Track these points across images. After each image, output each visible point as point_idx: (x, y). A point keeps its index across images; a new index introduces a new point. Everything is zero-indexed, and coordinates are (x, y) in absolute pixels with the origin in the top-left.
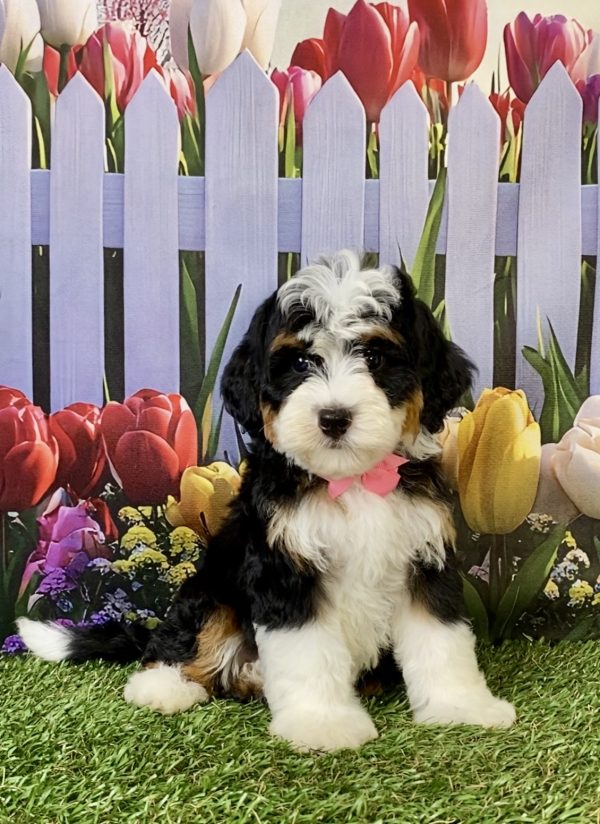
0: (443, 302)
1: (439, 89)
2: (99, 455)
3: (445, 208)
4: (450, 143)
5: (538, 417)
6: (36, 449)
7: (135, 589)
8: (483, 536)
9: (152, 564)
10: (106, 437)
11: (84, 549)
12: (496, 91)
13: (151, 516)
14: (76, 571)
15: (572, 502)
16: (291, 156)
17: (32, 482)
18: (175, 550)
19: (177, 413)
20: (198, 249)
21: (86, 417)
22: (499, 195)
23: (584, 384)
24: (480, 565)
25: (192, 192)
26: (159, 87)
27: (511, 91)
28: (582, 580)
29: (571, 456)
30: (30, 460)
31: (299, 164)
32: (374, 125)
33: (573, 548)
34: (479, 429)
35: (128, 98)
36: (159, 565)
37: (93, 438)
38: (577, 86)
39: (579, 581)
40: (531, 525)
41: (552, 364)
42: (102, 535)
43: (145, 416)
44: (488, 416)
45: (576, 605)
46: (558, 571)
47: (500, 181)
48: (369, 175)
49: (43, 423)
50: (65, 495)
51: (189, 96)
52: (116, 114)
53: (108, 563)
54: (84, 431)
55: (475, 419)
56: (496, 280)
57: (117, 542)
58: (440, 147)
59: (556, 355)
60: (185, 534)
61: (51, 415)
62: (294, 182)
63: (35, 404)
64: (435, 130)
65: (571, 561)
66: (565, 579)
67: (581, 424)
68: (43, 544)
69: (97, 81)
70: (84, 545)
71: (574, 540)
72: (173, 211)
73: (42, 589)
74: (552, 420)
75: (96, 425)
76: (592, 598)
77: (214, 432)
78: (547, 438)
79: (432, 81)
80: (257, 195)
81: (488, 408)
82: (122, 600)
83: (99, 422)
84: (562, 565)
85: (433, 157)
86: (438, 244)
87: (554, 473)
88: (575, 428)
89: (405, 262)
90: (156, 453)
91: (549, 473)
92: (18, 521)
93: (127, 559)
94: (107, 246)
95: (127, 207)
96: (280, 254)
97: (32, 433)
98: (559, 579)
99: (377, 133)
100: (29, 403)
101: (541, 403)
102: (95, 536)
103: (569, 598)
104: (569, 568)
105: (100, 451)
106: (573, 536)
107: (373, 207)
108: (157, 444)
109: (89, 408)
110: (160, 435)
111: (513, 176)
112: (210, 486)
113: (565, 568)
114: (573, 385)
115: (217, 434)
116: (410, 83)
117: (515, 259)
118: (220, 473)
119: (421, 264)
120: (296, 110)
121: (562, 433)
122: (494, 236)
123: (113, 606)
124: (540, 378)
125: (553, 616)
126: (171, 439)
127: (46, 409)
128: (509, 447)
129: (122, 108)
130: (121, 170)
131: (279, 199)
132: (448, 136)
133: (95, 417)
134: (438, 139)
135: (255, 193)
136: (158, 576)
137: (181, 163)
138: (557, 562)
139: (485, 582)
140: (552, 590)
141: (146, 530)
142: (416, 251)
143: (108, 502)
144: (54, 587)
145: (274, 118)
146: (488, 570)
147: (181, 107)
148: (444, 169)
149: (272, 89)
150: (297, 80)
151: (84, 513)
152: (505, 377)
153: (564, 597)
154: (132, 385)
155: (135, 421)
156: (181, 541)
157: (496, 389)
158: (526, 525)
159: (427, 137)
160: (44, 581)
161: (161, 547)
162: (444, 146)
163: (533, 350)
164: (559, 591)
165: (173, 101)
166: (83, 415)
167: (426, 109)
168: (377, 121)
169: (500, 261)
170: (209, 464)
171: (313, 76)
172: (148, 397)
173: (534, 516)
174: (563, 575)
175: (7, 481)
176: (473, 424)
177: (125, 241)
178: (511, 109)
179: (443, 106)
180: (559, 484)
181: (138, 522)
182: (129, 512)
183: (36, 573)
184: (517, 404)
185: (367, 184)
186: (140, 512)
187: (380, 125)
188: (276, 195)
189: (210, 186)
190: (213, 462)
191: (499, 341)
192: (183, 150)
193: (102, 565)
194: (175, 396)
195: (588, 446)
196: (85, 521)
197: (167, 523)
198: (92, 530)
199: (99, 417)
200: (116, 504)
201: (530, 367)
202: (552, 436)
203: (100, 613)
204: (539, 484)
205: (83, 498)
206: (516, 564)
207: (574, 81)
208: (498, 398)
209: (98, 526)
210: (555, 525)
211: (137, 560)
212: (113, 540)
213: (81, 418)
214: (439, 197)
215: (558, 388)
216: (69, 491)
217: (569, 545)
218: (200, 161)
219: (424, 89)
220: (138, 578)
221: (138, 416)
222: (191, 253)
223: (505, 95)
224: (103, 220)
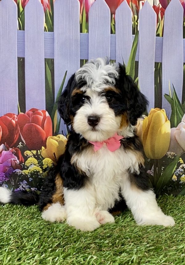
0: (137, 78)
1: (136, 3)
2: (17, 132)
3: (138, 45)
4: (140, 22)
5: (170, 119)
7: (30, 181)
8: (151, 160)
9: (36, 172)
10: (19, 125)
12: (155, 5)
13: (36, 154)
14: (9, 174)
15: (181, 148)
16: (84, 25)
18: (45, 167)
19: (45, 117)
20: (52, 58)
22: (156, 41)
24: (150, 170)
25: (49, 37)
27: (160, 5)
29: (181, 132)
31: (87, 28)
32: (113, 15)
33: (182, 164)
34: (150, 123)
35: (26, 3)
36: (39, 172)
37: (15, 126)
38: (182, 4)
39: (184, 175)
40: (168, 156)
41: (174, 100)
42: (18, 161)
43: (33, 118)
44: (152, 118)
45: (182, 183)
46: (177, 172)
47: (157, 36)
48: (112, 33)
50: (4, 146)
51: (48, 3)
52: (21, 9)
53: (21, 171)
54: (11, 123)
55: (148, 119)
56: (155, 71)
57: (24, 164)
58: (136, 23)
59: (175, 97)
60: (48, 161)
62: (85, 35)
64: (134, 17)
65: (181, 168)
66: (179, 174)
67: (184, 121)
70: (11, 165)
71: (182, 161)
72: (42, 44)
74: (174, 119)
75: (16, 121)
77: (58, 124)
78: (172, 126)
80: (73, 39)
81: (153, 115)
82: (25, 185)
83: (17, 120)
84: (178, 170)
85: (134, 27)
86: (136, 57)
87: (175, 138)
88: (182, 122)
89: (125, 63)
90: (37, 131)
91: (173, 137)
93: (27, 170)
94: (19, 57)
95: (26, 43)
96: (81, 60)
98: (177, 174)
99: (114, 18)
101: (170, 114)
102: (16, 161)
103: (180, 181)
104: (181, 170)
105: (17, 130)
106: (182, 159)
107: (113, 44)
108: (38, 128)
109: (13, 115)
110: (39, 125)
111: (161, 35)
112: (57, 143)
113: (179, 171)
114: (181, 107)
115: (59, 125)
117: (161, 64)
118: (60, 138)
119: (130, 64)
120: (86, 9)
121: (178, 124)
122: (154, 55)
123: (22, 186)
124: (170, 105)
125: (175, 187)
126: (43, 126)
128: (160, 129)
129: (23, 7)
130: (24, 29)
131: (80, 41)
132: (139, 19)
133: (15, 118)
134: (135, 21)
135: (72, 38)
136: (39, 176)
137: (45, 27)
138: (177, 169)
139: (152, 176)
140: (175, 178)
141: (34, 159)
142: (128, 59)
143: (20, 149)
145: (78, 12)
146: (153, 172)
147: (45, 7)
148: (138, 31)
149: (77, 1)
151: (11, 153)
152: (158, 105)
154: (29, 106)
155: (30, 120)
156: (47, 163)
157: (155, 109)
158: (166, 156)
159: (131, 20)
161: (40, 165)
162: (138, 23)
163: (168, 95)
164: (177, 178)
165: (42, 5)
166: (11, 118)
167: (131, 10)
168: (114, 14)
169: (156, 64)
170: (57, 135)
172: (34, 111)
173: (169, 153)
174: (179, 173)
176: (148, 121)
177: (25, 55)
178: (160, 11)
179: (137, 9)
180: (177, 141)
181: (31, 156)
182: (28, 153)
184: (162, 114)
185: (111, 35)
186: (32, 152)
187: (115, 15)
188: (79, 39)
189: (56, 36)
190: (58, 134)
191: (156, 92)
192: (46, 22)
193: (18, 171)
194: (44, 111)
196: (12, 156)
197: (42, 157)
198: (14, 159)
199: (16, 118)
200: (23, 150)
201: (167, 101)
202: (174, 125)
203: (18, 189)
204: (170, 142)
205: (11, 148)
206: (162, 169)
207: (181, 2)
208: (156, 111)
209: (16, 158)
210: (176, 156)
211: (31, 170)
212: (23, 163)
213: (10, 119)
214: (136, 40)
215: (176, 108)
216: (6, 145)
217: (181, 163)
218: (52, 26)
219: (130, 3)
220: (31, 176)
221: (31, 118)
222: (49, 59)
223: (158, 6)
224: (17, 47)
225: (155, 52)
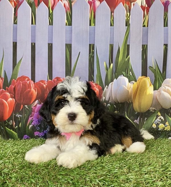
0: (129, 56)
1: (129, 4)
2: (46, 92)
4: (131, 18)
5: (153, 84)
6: (32, 91)
8: (138, 113)
10: (48, 88)
12: (142, 5)
14: (41, 120)
15: (161, 105)
16: (93, 21)
17: (30, 99)
20: (70, 43)
22: (143, 30)
23: (164, 76)
24: (137, 120)
25: (69, 30)
26: (61, 5)
27: (146, 5)
28: (162, 123)
29: (161, 94)
30: (30, 93)
31: (94, 23)
32: (112, 13)
33: (160, 116)
34: (138, 87)
35: (54, 7)
37: (45, 88)
38: (162, 3)
40: (150, 110)
41: (157, 71)
44: (140, 83)
45: (161, 130)
46: (156, 121)
47: (143, 27)
48: (111, 25)
49: (33, 85)
50: (38, 102)
51: (68, 7)
52: (51, 11)
54: (43, 86)
56: (142, 50)
58: (128, 19)
59: (157, 68)
61: (35, 83)
62: (93, 27)
63: (32, 80)
64: (127, 14)
65: (159, 119)
66: (158, 123)
67: (164, 86)
68: (33, 113)
69: (47, 4)
71: (160, 114)
72: (64, 34)
73: (32, 124)
74: (156, 85)
75: (46, 85)
76: (165, 128)
78: (155, 89)
79: (127, 2)
81: (140, 81)
83: (47, 85)
85: (127, 21)
86: (128, 42)
87: (156, 98)
88: (162, 87)
89: (120, 46)
92: (27, 107)
94: (49, 43)
95: (53, 34)
96: (89, 44)
97: (31, 87)
98: (156, 123)
99: (113, 15)
100: (30, 80)
101: (154, 81)
103: (159, 128)
104: (159, 121)
106: (160, 113)
107: (112, 33)
109: (44, 81)
114: (162, 76)
116: (121, 3)
117: (147, 45)
119: (124, 47)
120: (94, 10)
121: (159, 88)
122: (142, 40)
124: (153, 74)
125: (155, 133)
127: (34, 81)
128: (145, 91)
129: (52, 10)
130: (52, 25)
131: (89, 31)
132: (130, 16)
134: (128, 17)
135: (84, 30)
137: (66, 23)
138: (156, 119)
139: (138, 124)
140: (154, 126)
142: (122, 43)
144: (35, 123)
145: (88, 12)
146: (139, 121)
147: (66, 10)
148: (129, 24)
149: (88, 5)
150: (94, 3)
152: (144, 74)
154: (54, 76)
155: (55, 85)
158: (149, 110)
159: (125, 16)
160: (33, 122)
162: (129, 18)
163: (152, 67)
164: (156, 126)
165: (65, 8)
167: (125, 9)
168: (113, 12)
169: (143, 46)
171: (98, 2)
172: (58, 79)
173: (151, 108)
175: (25, 98)
176: (136, 85)
177: (53, 41)
178: (146, 9)
179: (129, 9)
180: (158, 100)
183: (31, 120)
184: (148, 80)
185: (111, 28)
187: (114, 13)
189: (73, 28)
191: (143, 65)
192: (67, 20)
195: (165, 91)
203: (46, 130)
204: (153, 100)
205: (42, 103)
206: (145, 120)
207: (162, 2)
208: (143, 79)
210: (156, 110)
213: (42, 84)
214: (128, 31)
215: (158, 76)
218: (71, 22)
219: (125, 4)
221: (55, 83)
222: (68, 44)
223: (144, 6)
224: (48, 37)
225: (142, 38)
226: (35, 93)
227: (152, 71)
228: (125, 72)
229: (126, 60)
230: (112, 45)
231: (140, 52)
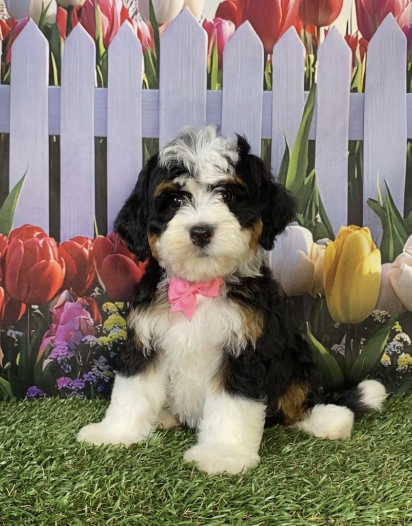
0: (313, 171)
1: (312, 32)
2: (91, 269)
3: (314, 111)
4: (319, 66)
5: (379, 245)
6: (51, 265)
8: (342, 325)
9: (122, 341)
10: (96, 258)
11: (80, 329)
12: (349, 33)
13: (123, 309)
14: (75, 344)
15: (401, 302)
16: (215, 76)
17: (47, 287)
20: (155, 137)
21: (83, 245)
22: (351, 101)
24: (339, 344)
25: (151, 100)
26: (131, 32)
27: (359, 33)
28: (406, 353)
29: (401, 272)
30: (47, 272)
31: (220, 81)
32: (269, 56)
33: (399, 332)
34: (339, 254)
35: (111, 39)
37: (88, 259)
38: (403, 29)
39: (403, 354)
40: (375, 317)
41: (388, 210)
42: (92, 321)
43: (120, 245)
44: (344, 244)
45: (402, 370)
46: (389, 347)
47: (351, 92)
48: (265, 88)
49: (56, 249)
50: (69, 294)
51: (150, 38)
52: (102, 50)
53: (95, 339)
54: (81, 253)
55: (335, 246)
56: (350, 156)
57: (101, 325)
58: (312, 70)
59: (390, 205)
61: (60, 244)
62: (217, 93)
63: (51, 236)
64: (309, 58)
65: (398, 341)
66: (394, 352)
67: (408, 250)
68: (54, 326)
69: (91, 29)
70: (80, 327)
71: (400, 327)
72: (139, 112)
73: (51, 356)
74: (389, 248)
75: (90, 251)
78: (385, 260)
79: (308, 26)
80: (193, 101)
81: (344, 239)
82: (103, 364)
83: (92, 248)
84: (392, 344)
85: (307, 76)
86: (310, 133)
87: (390, 283)
88: (404, 253)
89: (288, 145)
90: (127, 268)
91: (386, 282)
92: (38, 311)
93: (107, 336)
94: (97, 135)
95: (109, 110)
97: (49, 255)
98: (391, 353)
99: (271, 61)
100: (47, 236)
101: (381, 236)
102: (87, 321)
103: (397, 366)
104: (397, 345)
105: (92, 266)
106: (400, 324)
107: (268, 109)
108: (127, 262)
109: (85, 240)
113: (394, 346)
114: (403, 224)
116: (293, 28)
117: (362, 142)
119: (299, 146)
120: (218, 45)
121: (395, 256)
122: (347, 127)
123: (98, 368)
124: (379, 220)
125: (387, 378)
127: (58, 240)
128: (359, 266)
129: (106, 46)
130: (106, 86)
131: (207, 104)
132: (317, 63)
133: (89, 246)
134: (312, 65)
135: (191, 100)
137: (144, 81)
138: (389, 342)
139: (342, 355)
140: (386, 359)
141: (120, 317)
142: (296, 137)
143: (96, 299)
144: (60, 354)
145: (204, 52)
146: (344, 347)
147: (145, 45)
148: (314, 85)
149: (203, 32)
150: (219, 27)
151: (80, 306)
152: (355, 218)
153: (394, 365)
155: (114, 248)
157: (350, 226)
158: (371, 318)
159: (303, 64)
160: (54, 350)
162: (315, 69)
163: (375, 201)
164: (391, 360)
165: (139, 41)
166: (81, 244)
167: (303, 45)
168: (271, 53)
169: (352, 144)
171: (230, 24)
173: (376, 312)
174: (393, 350)
175: (31, 286)
176: (334, 250)
177: (108, 131)
178: (359, 45)
179: (314, 43)
180: (393, 290)
181: (115, 312)
182: (109, 306)
183: (49, 345)
184: (365, 237)
185: (264, 94)
186: (116, 306)
187: (273, 56)
188: (205, 101)
189: (163, 96)
191: (351, 195)
192: (145, 72)
193: (91, 340)
196: (81, 311)
198: (85, 317)
199: (91, 245)
200: (101, 301)
201: (373, 212)
202: (388, 258)
203: (89, 373)
204: (380, 290)
205: (80, 297)
206: (362, 343)
207: (401, 26)
208: (351, 232)
209: (89, 315)
210: (389, 317)
211: (113, 337)
212: (99, 324)
213: (80, 246)
214: (311, 103)
215: (392, 226)
216: (71, 292)
217: (397, 330)
218: (156, 80)
219: (302, 32)
220: (114, 349)
221: (116, 245)
222: (150, 139)
223: (355, 36)
224: (95, 119)
225: (350, 122)
226: (60, 272)
227: (375, 211)
228: (304, 215)
229: (307, 180)
230: (269, 142)
231: (344, 160)
